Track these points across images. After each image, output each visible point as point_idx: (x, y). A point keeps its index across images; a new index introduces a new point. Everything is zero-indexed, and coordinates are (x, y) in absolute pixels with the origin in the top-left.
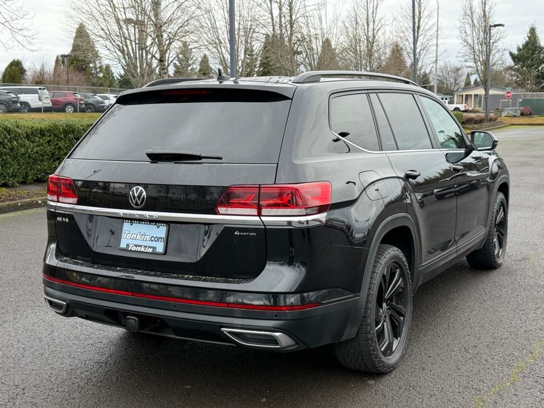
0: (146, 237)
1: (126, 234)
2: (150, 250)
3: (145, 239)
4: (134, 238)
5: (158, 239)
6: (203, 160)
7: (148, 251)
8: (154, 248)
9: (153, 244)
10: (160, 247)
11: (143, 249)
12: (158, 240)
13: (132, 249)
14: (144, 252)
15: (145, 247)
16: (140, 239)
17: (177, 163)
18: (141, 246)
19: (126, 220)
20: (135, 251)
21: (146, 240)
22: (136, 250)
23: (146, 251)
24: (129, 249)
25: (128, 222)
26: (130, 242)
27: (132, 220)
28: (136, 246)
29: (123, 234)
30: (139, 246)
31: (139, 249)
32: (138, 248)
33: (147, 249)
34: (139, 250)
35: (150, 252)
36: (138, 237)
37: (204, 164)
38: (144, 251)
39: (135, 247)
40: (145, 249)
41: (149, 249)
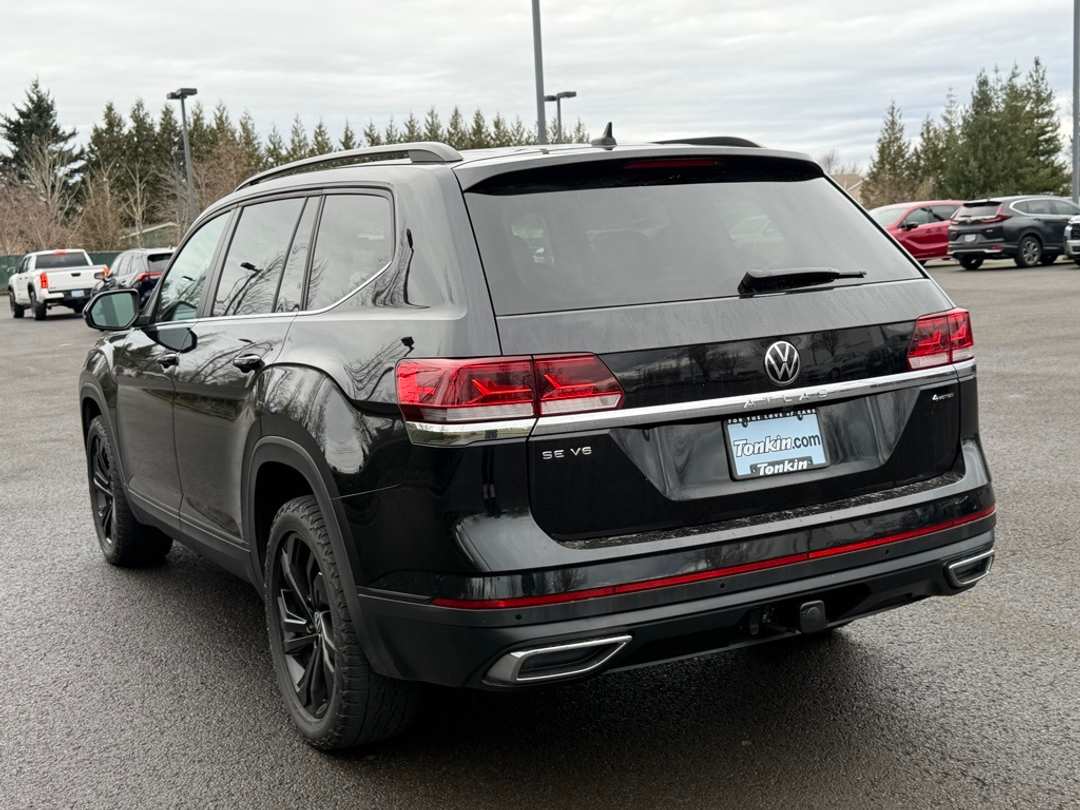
0: (784, 442)
1: (740, 448)
2: (804, 465)
3: (783, 448)
4: (762, 451)
5: (808, 441)
6: (836, 282)
7: (800, 468)
8: (809, 459)
9: (803, 452)
10: (818, 455)
11: (788, 467)
12: (809, 443)
13: (768, 473)
14: (793, 472)
15: (791, 461)
16: (773, 449)
17: (792, 292)
18: (782, 462)
19: (732, 419)
20: (773, 475)
21: (786, 449)
22: (776, 472)
23: (795, 469)
24: (762, 473)
25: (738, 422)
26: (754, 460)
27: (745, 415)
28: (770, 464)
29: (734, 449)
30: (778, 463)
31: (779, 469)
32: (777, 467)
33: (796, 464)
34: (781, 471)
35: (805, 467)
36: (769, 446)
37: (835, 289)
38: (791, 469)
39: (771, 468)
40: (792, 466)
41: (801, 463)
